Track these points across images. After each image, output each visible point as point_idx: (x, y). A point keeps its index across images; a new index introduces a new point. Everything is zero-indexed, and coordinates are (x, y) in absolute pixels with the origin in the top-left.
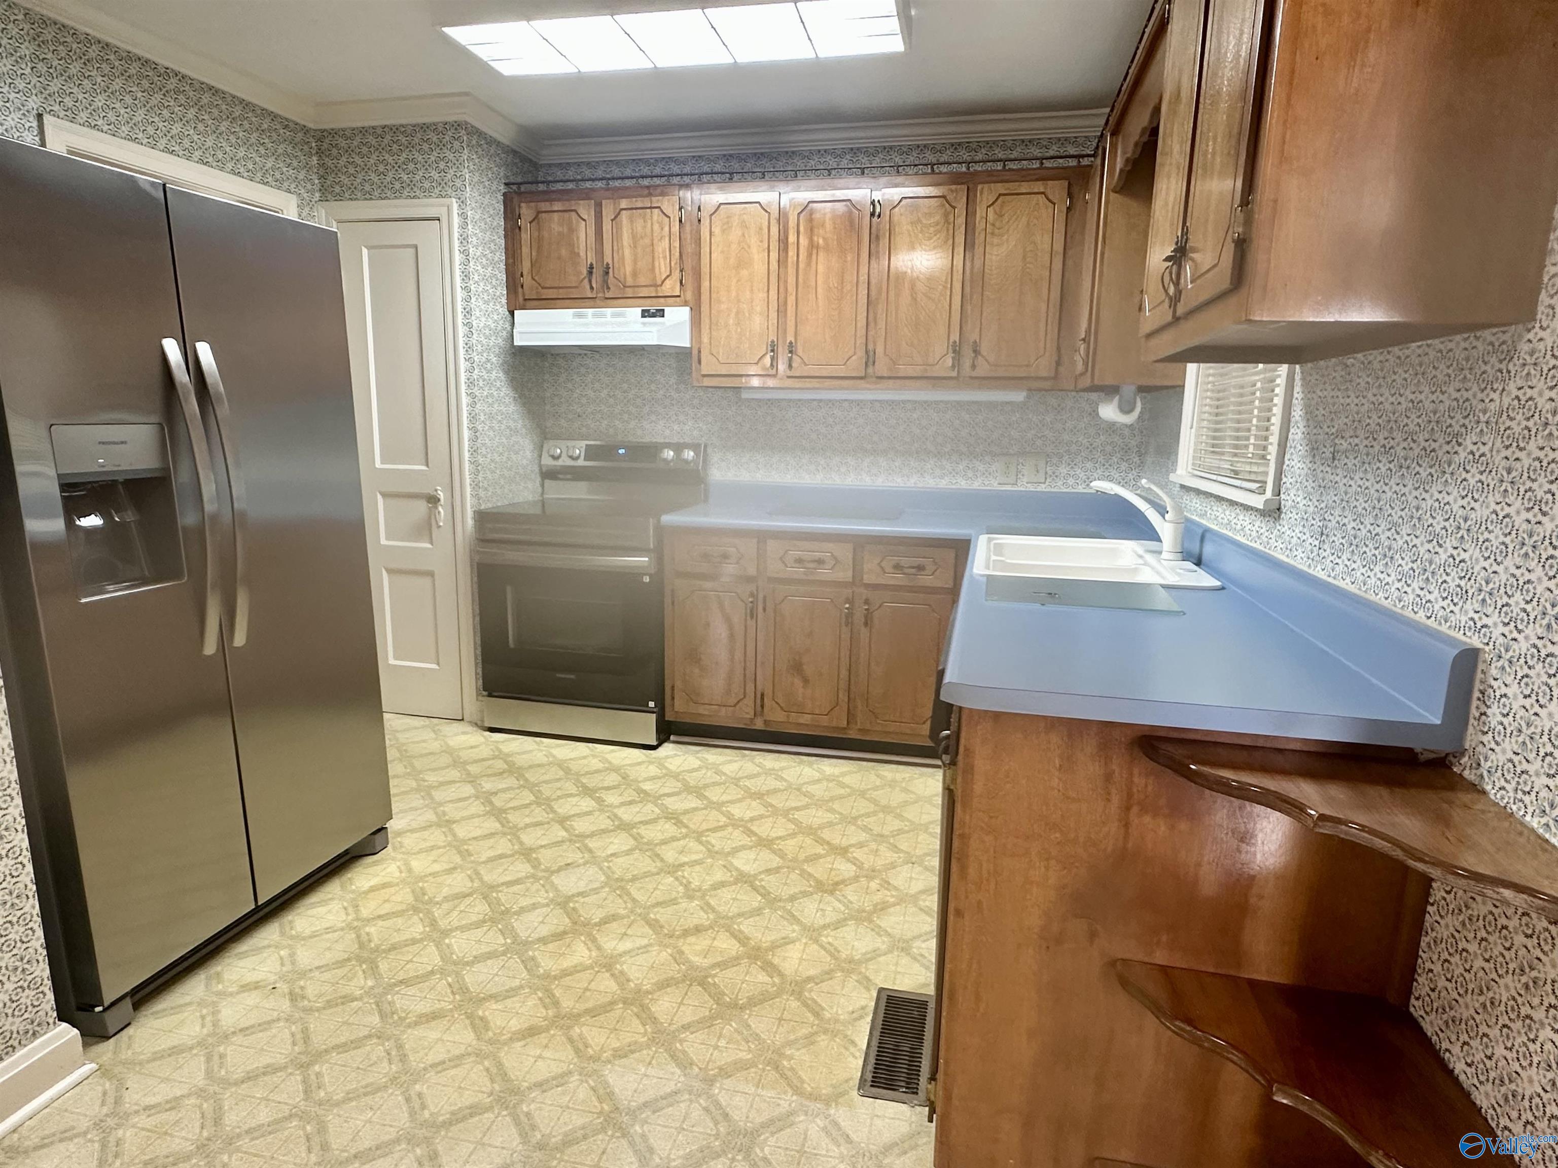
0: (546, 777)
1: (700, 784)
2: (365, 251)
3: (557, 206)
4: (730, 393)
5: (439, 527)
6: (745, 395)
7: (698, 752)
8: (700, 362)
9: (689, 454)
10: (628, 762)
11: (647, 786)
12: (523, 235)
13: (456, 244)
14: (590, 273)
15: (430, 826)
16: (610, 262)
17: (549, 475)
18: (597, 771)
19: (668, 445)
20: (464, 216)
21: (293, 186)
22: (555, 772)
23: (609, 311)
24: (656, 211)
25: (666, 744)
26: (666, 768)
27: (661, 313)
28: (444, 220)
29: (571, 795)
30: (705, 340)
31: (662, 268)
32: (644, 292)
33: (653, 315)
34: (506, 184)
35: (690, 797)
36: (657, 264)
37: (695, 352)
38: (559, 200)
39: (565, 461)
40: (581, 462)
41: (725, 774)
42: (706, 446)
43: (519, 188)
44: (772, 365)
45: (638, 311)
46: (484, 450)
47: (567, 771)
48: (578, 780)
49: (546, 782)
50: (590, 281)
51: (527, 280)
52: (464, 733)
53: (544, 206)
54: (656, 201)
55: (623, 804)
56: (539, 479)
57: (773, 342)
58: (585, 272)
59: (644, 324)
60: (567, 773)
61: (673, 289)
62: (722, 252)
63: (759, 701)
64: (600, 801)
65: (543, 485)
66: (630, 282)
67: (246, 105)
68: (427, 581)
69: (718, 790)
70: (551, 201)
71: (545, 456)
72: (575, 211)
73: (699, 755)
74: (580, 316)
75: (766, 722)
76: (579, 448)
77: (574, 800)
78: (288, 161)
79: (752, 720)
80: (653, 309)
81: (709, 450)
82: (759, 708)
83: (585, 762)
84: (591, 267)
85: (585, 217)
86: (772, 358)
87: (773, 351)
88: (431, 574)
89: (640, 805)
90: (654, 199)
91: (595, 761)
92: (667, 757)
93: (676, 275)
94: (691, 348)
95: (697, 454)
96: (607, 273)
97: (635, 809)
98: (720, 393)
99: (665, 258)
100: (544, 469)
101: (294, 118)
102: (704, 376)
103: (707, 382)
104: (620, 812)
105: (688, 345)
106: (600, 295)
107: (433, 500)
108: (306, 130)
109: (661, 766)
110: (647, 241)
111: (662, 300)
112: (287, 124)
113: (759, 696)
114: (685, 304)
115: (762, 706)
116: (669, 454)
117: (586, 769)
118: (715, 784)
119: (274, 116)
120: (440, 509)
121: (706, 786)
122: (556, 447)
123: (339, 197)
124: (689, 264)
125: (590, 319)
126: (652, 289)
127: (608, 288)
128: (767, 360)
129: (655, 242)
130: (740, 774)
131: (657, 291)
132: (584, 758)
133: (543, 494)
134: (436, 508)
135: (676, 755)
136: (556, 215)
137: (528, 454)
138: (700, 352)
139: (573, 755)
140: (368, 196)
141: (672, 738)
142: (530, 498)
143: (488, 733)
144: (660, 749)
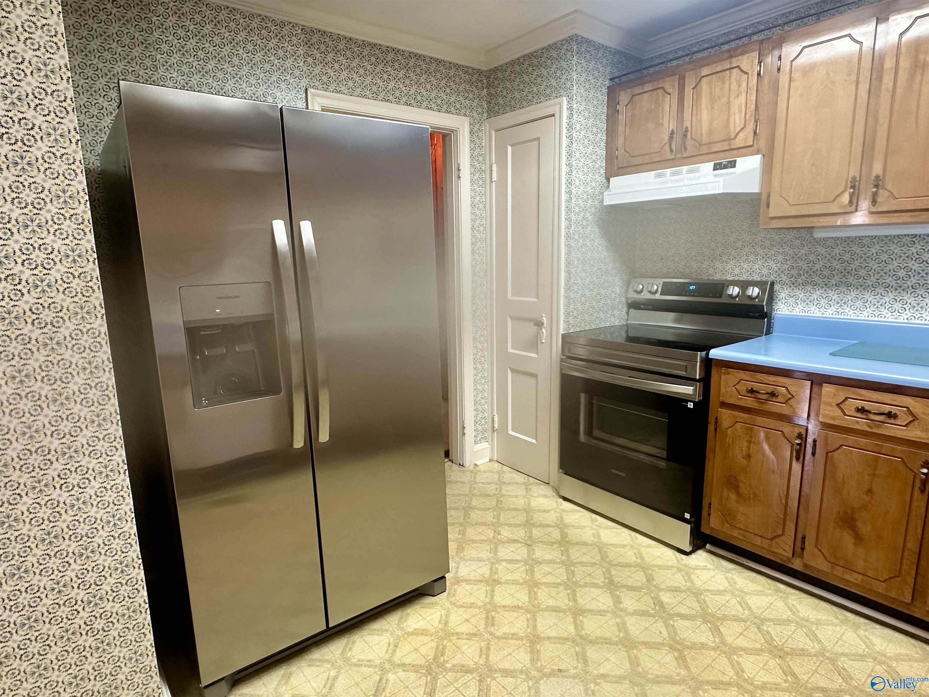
0: (585, 559)
1: (719, 614)
2: (509, 148)
3: (648, 87)
4: (804, 233)
5: (542, 343)
6: (818, 235)
7: (729, 571)
8: (768, 206)
9: (754, 291)
10: (659, 562)
11: (666, 598)
12: (620, 117)
13: (564, 131)
14: (671, 138)
15: (481, 581)
16: (689, 127)
17: (635, 305)
18: (628, 565)
19: (735, 283)
20: (570, 109)
21: (469, 111)
22: (594, 556)
23: (685, 168)
24: (735, 71)
25: (700, 552)
26: (692, 582)
27: (733, 164)
28: (557, 116)
29: (595, 586)
30: (776, 183)
31: (737, 121)
32: (718, 147)
33: (726, 167)
34: (611, 79)
35: (703, 627)
36: (732, 119)
37: (764, 197)
38: (650, 82)
39: (645, 295)
40: (658, 296)
41: (750, 608)
42: (772, 284)
43: (620, 80)
44: (851, 202)
45: (711, 164)
46: (575, 288)
47: (604, 556)
48: (609, 571)
49: (583, 564)
50: (670, 145)
51: (620, 153)
52: (546, 496)
53: (637, 90)
54: (735, 62)
55: (636, 613)
56: (626, 308)
57: (854, 178)
58: (666, 137)
59: (715, 176)
60: (602, 559)
61: (746, 139)
62: (801, 95)
63: (799, 543)
64: (618, 601)
65: (628, 313)
66: (705, 139)
67: (439, 62)
68: (532, 381)
69: (738, 628)
70: (642, 84)
71: (631, 290)
72: (662, 88)
73: (729, 575)
74: (659, 176)
75: (805, 565)
76: (657, 285)
77: (596, 591)
78: (466, 95)
79: (789, 559)
80: (724, 161)
81: (777, 287)
82: (798, 549)
83: (622, 551)
84: (672, 132)
85: (670, 91)
86: (852, 195)
87: (853, 187)
88: (535, 376)
89: (651, 620)
90: (734, 60)
91: (631, 553)
92: (697, 568)
93: (751, 126)
94: (759, 194)
95: (763, 291)
96: (685, 135)
97: (645, 622)
98: (792, 233)
99: (740, 111)
100: (629, 302)
101: (472, 66)
102: (772, 218)
103: (775, 224)
104: (631, 621)
105: (756, 190)
106: (679, 156)
107: (539, 324)
108: (480, 72)
109: (688, 577)
110: (725, 100)
111: (735, 152)
112: (466, 70)
113: (799, 537)
114: (758, 152)
115: (803, 549)
116: (735, 291)
117: (620, 560)
118: (736, 619)
119: (457, 66)
120: (544, 331)
121: (725, 618)
122: (639, 283)
123: (497, 114)
124: (763, 115)
125: (668, 177)
126: (726, 143)
127: (686, 149)
128: (846, 198)
129: (732, 99)
130: (766, 615)
131: (730, 144)
132: (624, 546)
133: (627, 320)
134: (541, 329)
135: (705, 568)
136: (646, 95)
137: (618, 290)
138: (769, 196)
139: (615, 541)
140: (513, 108)
141: (708, 546)
142: (617, 323)
143: (561, 500)
144: (693, 556)
